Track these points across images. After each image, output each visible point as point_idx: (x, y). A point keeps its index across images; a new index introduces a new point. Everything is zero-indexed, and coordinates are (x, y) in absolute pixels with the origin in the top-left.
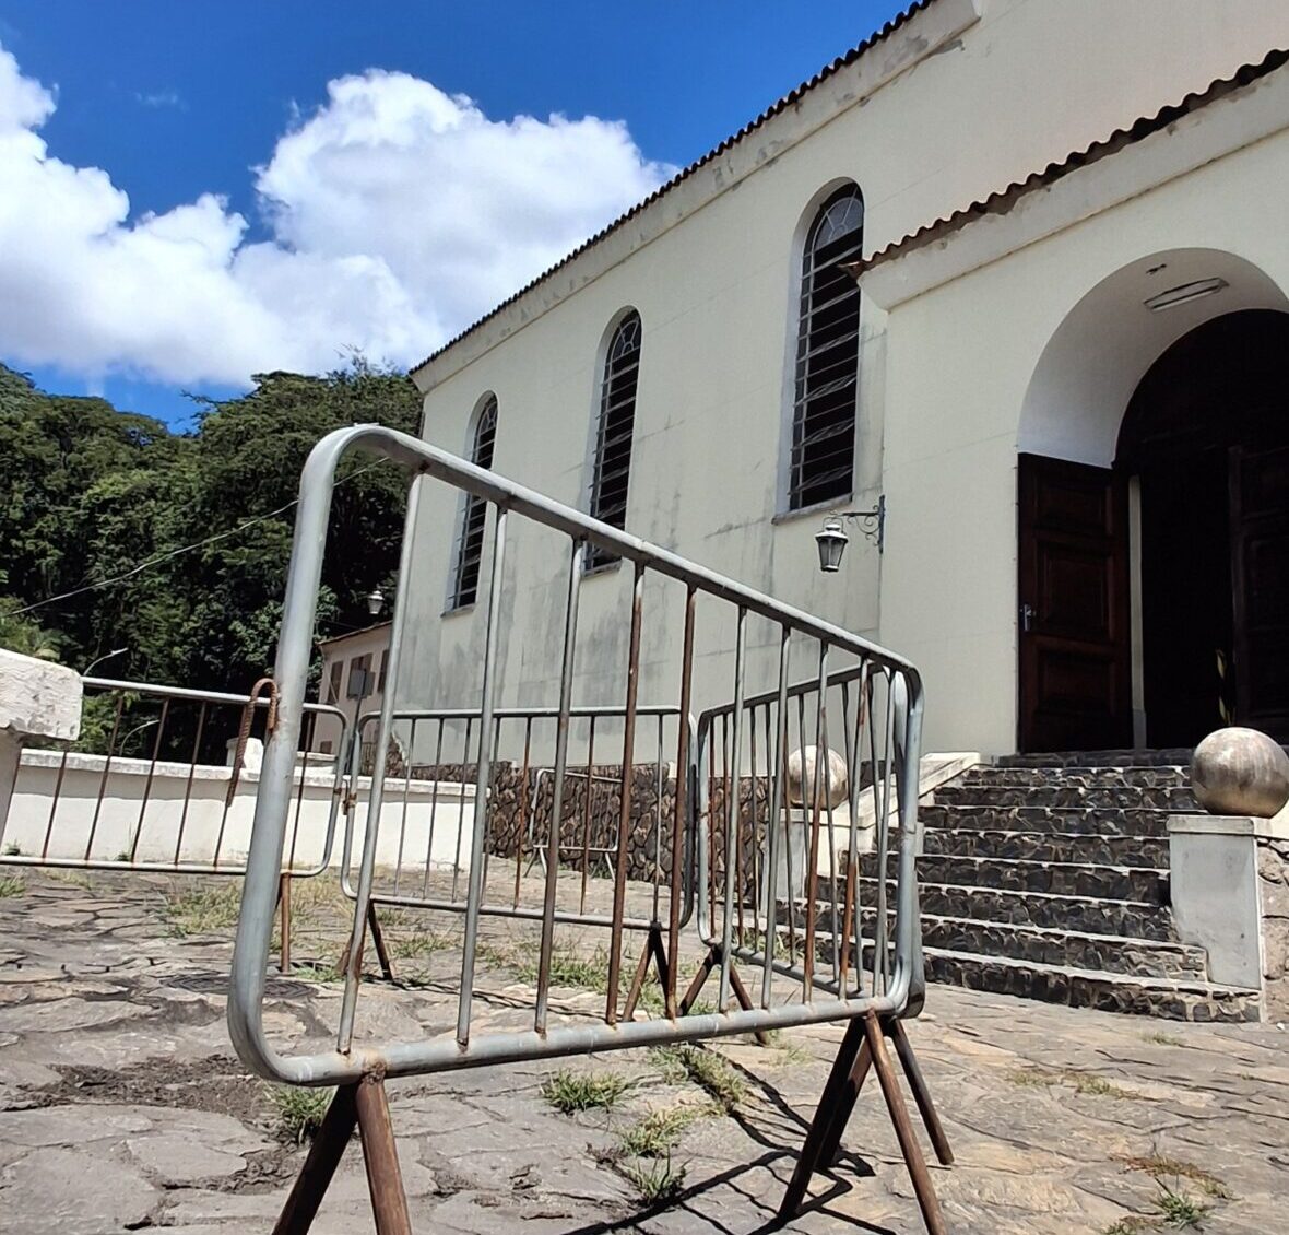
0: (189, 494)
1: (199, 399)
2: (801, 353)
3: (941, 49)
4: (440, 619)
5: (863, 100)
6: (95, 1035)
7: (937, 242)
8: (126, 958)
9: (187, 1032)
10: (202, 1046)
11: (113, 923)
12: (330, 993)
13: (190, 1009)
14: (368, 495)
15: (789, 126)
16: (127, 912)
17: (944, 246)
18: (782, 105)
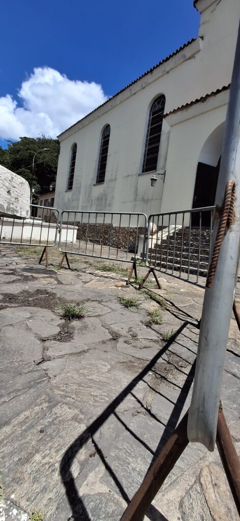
0: (8, 163)
1: (8, 141)
2: (147, 137)
3: (189, 58)
4: (64, 192)
5: (168, 72)
6: (9, 284)
7: (185, 110)
8: (10, 262)
9: (30, 283)
10: (34, 287)
11: (5, 253)
12: (60, 273)
13: (30, 277)
14: (46, 166)
15: (149, 78)
16: (7, 250)
17: (187, 110)
18: (148, 72)
